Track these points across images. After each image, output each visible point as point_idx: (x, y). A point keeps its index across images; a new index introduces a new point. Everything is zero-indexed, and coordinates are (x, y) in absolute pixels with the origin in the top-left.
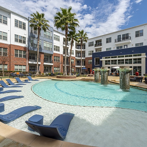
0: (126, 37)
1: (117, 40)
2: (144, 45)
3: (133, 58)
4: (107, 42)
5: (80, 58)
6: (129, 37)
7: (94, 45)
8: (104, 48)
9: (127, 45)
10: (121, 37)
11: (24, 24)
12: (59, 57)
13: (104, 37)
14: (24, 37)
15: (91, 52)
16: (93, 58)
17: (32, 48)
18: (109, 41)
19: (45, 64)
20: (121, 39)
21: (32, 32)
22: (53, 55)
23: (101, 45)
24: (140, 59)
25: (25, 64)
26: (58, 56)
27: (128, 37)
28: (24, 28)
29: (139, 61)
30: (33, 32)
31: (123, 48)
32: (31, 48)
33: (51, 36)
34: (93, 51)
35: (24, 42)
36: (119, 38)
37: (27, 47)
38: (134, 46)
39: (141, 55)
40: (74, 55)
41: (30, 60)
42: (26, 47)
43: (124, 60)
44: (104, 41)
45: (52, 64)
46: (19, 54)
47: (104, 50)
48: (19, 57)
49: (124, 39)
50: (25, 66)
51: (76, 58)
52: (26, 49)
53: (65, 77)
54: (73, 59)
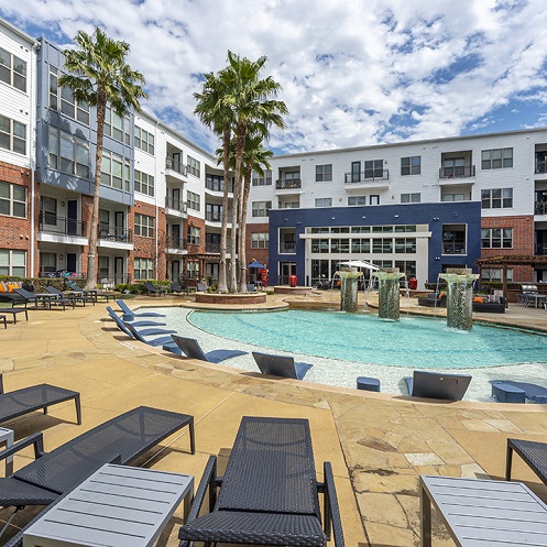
0: (375, 170)
1: (349, 177)
2: (423, 201)
3: (393, 235)
4: (319, 178)
5: (219, 225)
6: (385, 174)
7: (274, 182)
8: (310, 195)
9: (378, 196)
10: (363, 169)
11: (21, 67)
12: (152, 218)
13: (308, 158)
14: (21, 124)
15: (263, 207)
16: (271, 228)
17: (57, 175)
18: (323, 174)
19: (104, 243)
20: (363, 176)
21: (54, 106)
22: (133, 210)
23: (297, 184)
24: (413, 240)
25: (20, 246)
26: (147, 214)
27: (382, 171)
28: (20, 84)
29: (409, 246)
30: (59, 106)
31: (367, 204)
32: (53, 175)
33: (126, 130)
34: (269, 204)
35: (20, 148)
36: (356, 170)
37: (34, 169)
38: (398, 202)
39: (414, 230)
40: (201, 215)
41: (45, 226)
42: (30, 171)
43: (368, 240)
44: (308, 174)
45: (130, 247)
46: (12, 200)
47: (307, 203)
48: (12, 215)
49: (369, 174)
50: (23, 251)
51: (207, 223)
52: (29, 177)
53: (240, 300)
54: (199, 229)
